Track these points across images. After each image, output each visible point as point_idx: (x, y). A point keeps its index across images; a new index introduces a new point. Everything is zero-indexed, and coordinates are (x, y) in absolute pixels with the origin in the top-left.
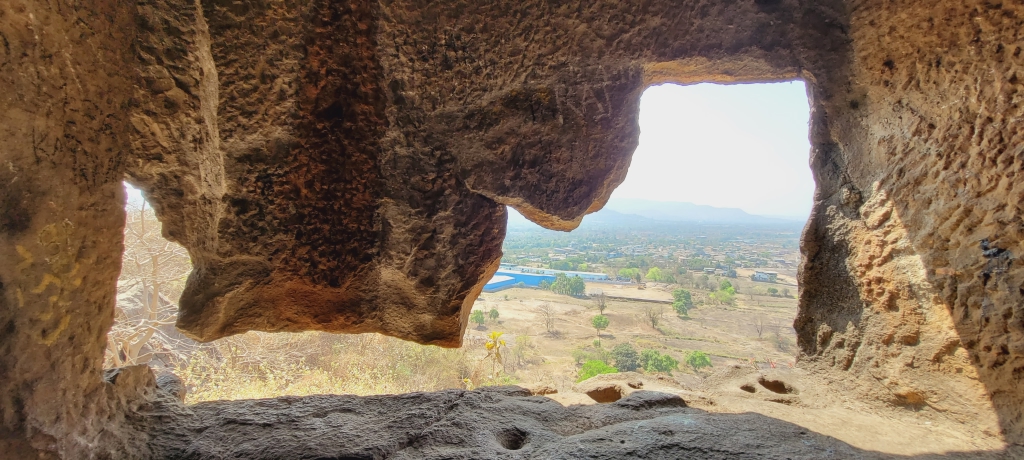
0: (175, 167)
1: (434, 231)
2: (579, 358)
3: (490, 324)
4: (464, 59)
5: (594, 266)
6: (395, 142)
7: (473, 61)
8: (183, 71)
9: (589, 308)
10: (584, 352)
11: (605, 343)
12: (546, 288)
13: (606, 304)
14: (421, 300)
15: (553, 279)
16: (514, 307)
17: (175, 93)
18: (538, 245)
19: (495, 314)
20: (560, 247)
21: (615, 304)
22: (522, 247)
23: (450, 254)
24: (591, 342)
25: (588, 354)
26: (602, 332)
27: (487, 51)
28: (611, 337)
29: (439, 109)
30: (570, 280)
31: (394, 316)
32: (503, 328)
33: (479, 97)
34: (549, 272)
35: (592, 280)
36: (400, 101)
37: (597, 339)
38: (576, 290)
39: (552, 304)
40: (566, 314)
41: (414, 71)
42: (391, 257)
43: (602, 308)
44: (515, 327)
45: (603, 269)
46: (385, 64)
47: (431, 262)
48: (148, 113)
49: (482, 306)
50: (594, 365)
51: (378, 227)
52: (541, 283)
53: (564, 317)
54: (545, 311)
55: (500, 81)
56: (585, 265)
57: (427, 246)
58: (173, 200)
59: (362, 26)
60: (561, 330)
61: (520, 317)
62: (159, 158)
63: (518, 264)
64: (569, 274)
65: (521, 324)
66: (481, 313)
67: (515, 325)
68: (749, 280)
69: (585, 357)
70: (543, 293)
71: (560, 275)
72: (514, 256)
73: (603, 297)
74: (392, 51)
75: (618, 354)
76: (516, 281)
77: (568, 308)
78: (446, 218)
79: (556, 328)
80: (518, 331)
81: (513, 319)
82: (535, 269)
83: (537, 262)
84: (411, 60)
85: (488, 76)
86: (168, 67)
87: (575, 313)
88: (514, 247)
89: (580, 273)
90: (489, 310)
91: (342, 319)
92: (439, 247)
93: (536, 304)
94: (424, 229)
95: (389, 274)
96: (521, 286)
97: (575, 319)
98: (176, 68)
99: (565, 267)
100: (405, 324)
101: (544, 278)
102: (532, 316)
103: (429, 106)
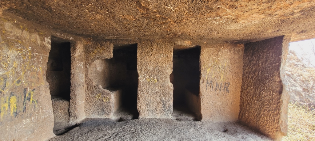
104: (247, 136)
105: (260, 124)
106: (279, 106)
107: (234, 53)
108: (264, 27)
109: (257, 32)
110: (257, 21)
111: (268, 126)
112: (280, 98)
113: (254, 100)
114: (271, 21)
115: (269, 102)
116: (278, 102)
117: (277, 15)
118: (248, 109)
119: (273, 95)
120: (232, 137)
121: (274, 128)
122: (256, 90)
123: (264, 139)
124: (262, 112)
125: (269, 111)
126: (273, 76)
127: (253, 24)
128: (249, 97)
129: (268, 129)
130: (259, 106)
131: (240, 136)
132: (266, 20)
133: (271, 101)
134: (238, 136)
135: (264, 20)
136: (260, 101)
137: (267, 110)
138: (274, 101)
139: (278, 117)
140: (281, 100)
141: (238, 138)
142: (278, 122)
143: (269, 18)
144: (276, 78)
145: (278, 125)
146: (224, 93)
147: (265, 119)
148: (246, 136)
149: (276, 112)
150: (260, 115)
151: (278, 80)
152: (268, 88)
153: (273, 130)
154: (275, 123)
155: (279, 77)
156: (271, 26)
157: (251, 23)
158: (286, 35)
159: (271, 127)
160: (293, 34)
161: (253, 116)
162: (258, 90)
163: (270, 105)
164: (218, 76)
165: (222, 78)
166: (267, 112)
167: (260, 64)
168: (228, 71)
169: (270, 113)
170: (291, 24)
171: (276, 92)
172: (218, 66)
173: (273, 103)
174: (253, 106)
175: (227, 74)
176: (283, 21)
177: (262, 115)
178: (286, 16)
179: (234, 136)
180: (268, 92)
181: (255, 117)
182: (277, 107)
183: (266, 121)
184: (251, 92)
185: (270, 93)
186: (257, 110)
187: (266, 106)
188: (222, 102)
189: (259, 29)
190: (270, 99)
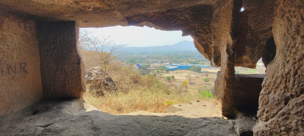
0: (207, 42)
1: (254, 50)
2: (200, 91)
3: (172, 80)
4: (263, 22)
5: (204, 63)
6: (249, 36)
7: (265, 22)
8: (209, 27)
9: (202, 76)
10: (201, 89)
11: (208, 86)
12: (189, 69)
13: (208, 74)
14: (250, 61)
15: (191, 67)
16: (179, 75)
17: (208, 30)
18: (186, 57)
19: (173, 77)
20: (193, 57)
21: (211, 74)
22: (181, 58)
23: (257, 54)
24: (203, 86)
25: (203, 89)
26: (207, 83)
27: (267, 20)
28: (210, 85)
29: (258, 30)
30: (196, 67)
31: (245, 64)
32: (176, 81)
33: (265, 28)
34: (189, 65)
35: (204, 67)
36: (251, 30)
37: (206, 85)
38: (198, 70)
39: (191, 74)
40: (195, 77)
41: (254, 24)
42: (246, 55)
43: (207, 76)
44: (179, 81)
45: (207, 64)
46: (249, 24)
47: (253, 55)
48: (204, 34)
49: (169, 75)
50: (205, 93)
51: (244, 50)
52: (188, 68)
53: (194, 78)
54: (188, 76)
55: (269, 25)
56: (201, 62)
57: (253, 52)
58: (206, 47)
59: (245, 18)
60: (194, 82)
61: (181, 78)
62: (204, 41)
63: (180, 63)
64: (196, 65)
65: (181, 80)
66: (169, 77)
67: (179, 80)
68: (261, 67)
69: (201, 90)
70: (188, 71)
71: (193, 66)
72: (178, 60)
73: (207, 72)
74: (250, 21)
75: (212, 90)
76: (179, 68)
77: (196, 76)
78: (257, 48)
79: (192, 82)
80: (180, 82)
81: (179, 79)
82: (185, 64)
83: (186, 62)
84: (254, 23)
85: (267, 24)
86: (207, 26)
87: (198, 77)
88: (178, 58)
89: (200, 65)
90: (171, 76)
91: (237, 64)
92: (255, 53)
93: (186, 75)
94: (252, 50)
95: (245, 57)
96: (181, 69)
97: (198, 79)
98: (208, 26)
99: (195, 63)
100: (246, 65)
101: (188, 67)
102: (184, 78)
103: (256, 30)
104: (61, 105)
105: (67, 91)
106: (80, 73)
107: (26, 30)
108: (66, 10)
109: (58, 13)
110: (65, 4)
111: (73, 91)
112: (79, 68)
113: (57, 75)
114: (74, 7)
115: (71, 72)
116: (78, 70)
117: (81, 4)
118: (52, 84)
119: (74, 66)
120: (48, 113)
121: (78, 90)
122: (58, 65)
123: (73, 101)
124: (67, 82)
125: (73, 79)
126: (71, 52)
127: (60, 4)
128: (51, 73)
129: (73, 92)
130: (63, 78)
131: (55, 108)
132: (71, 5)
133: (73, 72)
134: (53, 109)
135: (70, 4)
136: (63, 74)
137: (71, 79)
138: (75, 71)
139: (80, 81)
140: (80, 69)
141: (55, 110)
142: (81, 84)
143: (74, 5)
144: (74, 53)
145: (81, 87)
146: (21, 75)
147: (70, 86)
148: (59, 106)
149: (77, 79)
150: (65, 85)
151: (76, 55)
152: (69, 62)
153: (77, 92)
154: (78, 86)
155: (77, 52)
156: (71, 11)
157: (59, 3)
158: (77, 21)
159: (76, 90)
160: (80, 22)
161: (59, 88)
162: (60, 65)
163: (73, 74)
164: (8, 56)
165: (15, 57)
166: (71, 80)
167: (58, 43)
168: (22, 49)
169: (74, 80)
170: (84, 14)
171: (76, 64)
172: (6, 43)
173: (75, 72)
174: (57, 80)
175: (21, 53)
176: (81, 10)
177: (67, 84)
178: (85, 8)
179: (50, 111)
180: (69, 65)
181: (61, 89)
182: (78, 74)
183: (71, 87)
184: (53, 68)
185: (71, 65)
186: (62, 82)
187: (69, 77)
188: (21, 85)
189: (61, 11)
190: (72, 70)
